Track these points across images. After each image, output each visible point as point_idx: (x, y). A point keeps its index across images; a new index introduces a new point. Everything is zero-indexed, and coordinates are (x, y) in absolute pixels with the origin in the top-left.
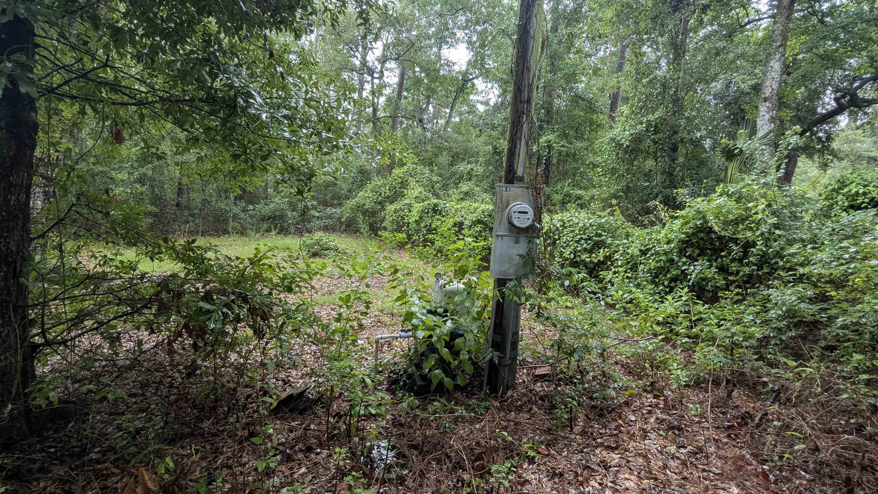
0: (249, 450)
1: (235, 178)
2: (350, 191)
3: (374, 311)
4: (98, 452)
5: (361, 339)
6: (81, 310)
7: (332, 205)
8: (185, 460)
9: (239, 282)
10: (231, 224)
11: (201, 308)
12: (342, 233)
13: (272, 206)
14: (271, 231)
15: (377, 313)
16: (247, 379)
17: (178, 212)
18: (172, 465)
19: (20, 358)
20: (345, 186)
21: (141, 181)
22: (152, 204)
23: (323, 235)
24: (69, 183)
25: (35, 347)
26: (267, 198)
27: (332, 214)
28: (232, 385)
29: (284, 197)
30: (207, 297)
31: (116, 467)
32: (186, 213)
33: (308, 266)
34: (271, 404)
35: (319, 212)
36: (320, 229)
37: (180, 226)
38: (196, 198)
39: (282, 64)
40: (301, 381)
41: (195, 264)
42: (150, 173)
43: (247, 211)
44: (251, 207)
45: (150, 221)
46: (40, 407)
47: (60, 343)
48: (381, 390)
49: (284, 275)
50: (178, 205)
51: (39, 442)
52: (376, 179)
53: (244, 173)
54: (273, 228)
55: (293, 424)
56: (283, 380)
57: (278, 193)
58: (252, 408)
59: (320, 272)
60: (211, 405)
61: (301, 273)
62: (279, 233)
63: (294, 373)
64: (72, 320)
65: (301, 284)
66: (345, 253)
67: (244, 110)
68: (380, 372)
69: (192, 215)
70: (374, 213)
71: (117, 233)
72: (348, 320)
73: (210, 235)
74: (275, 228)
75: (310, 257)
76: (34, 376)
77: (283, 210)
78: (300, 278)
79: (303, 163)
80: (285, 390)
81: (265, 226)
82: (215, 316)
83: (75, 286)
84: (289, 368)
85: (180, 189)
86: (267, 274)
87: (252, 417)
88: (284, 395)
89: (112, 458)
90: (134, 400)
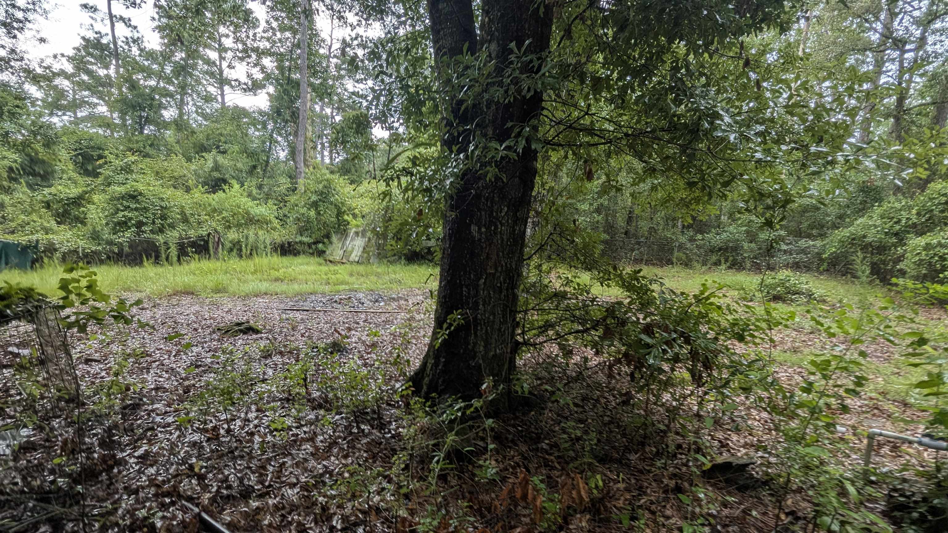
0: (673, 504)
1: (688, 207)
2: (841, 217)
3: (868, 391)
4: (547, 444)
5: (843, 425)
6: (547, 321)
7: (809, 236)
8: (611, 484)
9: (682, 320)
10: (676, 254)
11: (642, 340)
12: (821, 273)
13: (724, 236)
14: (720, 265)
15: (873, 395)
16: (678, 426)
17: (626, 240)
18: (601, 483)
19: (509, 350)
20: (833, 211)
21: (598, 211)
22: (605, 232)
23: (791, 274)
24: (550, 216)
25: (518, 343)
26: (719, 227)
27: (808, 247)
28: (662, 427)
29: (742, 225)
30: (648, 330)
31: (559, 463)
32: (633, 241)
33: (768, 313)
34: (704, 464)
35: (787, 244)
36: (787, 266)
37: (626, 254)
38: (644, 226)
39: (758, 70)
40: (743, 451)
41: (638, 293)
42: (606, 203)
43: (695, 240)
44: (700, 237)
45: (602, 247)
46: (517, 392)
47: (531, 345)
48: (872, 510)
49: (734, 320)
50: (626, 233)
51: (513, 419)
52: (892, 199)
53: (697, 200)
54: (723, 261)
55: (728, 498)
56: (720, 442)
57: (734, 221)
58: (681, 459)
59: (784, 322)
60: (640, 439)
61: (758, 320)
62: (730, 268)
63: (735, 438)
64: (541, 327)
65: (756, 334)
66: (824, 301)
67: (707, 133)
68: (872, 482)
69: (639, 243)
70: (881, 249)
71: (578, 259)
72: (822, 394)
73: (653, 264)
74: (726, 261)
75: (770, 301)
76: (515, 366)
77: (738, 240)
78: (756, 326)
79: (777, 187)
80: (721, 454)
81: (714, 258)
82: (654, 351)
83: (546, 300)
84: (729, 430)
85: (630, 217)
86: (714, 315)
87: (680, 470)
88: (720, 460)
89: (556, 454)
90: (576, 409)
